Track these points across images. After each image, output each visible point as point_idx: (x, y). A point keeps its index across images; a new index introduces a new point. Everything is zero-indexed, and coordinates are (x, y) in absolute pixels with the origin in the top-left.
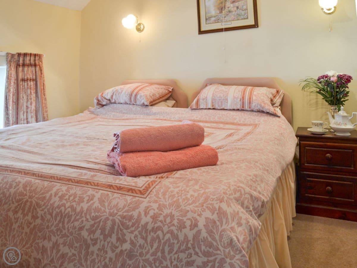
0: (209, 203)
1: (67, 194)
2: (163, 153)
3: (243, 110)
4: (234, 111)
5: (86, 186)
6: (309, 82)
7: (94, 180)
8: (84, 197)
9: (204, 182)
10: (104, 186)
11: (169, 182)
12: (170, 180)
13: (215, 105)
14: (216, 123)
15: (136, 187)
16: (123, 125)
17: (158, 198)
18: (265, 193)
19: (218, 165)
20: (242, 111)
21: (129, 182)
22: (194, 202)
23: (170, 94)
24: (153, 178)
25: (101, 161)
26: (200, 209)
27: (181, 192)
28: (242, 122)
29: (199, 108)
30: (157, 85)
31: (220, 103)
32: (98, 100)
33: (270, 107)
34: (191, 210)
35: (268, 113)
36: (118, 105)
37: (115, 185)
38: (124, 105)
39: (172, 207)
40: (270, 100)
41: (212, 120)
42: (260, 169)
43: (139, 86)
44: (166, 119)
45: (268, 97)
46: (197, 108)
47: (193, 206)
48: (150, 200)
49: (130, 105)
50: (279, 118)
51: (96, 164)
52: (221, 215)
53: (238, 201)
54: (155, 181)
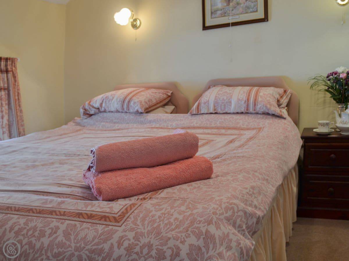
0: (195, 226)
1: (26, 228)
2: (148, 169)
3: (248, 113)
4: (237, 114)
5: (50, 216)
6: (318, 80)
7: (61, 209)
8: (46, 230)
9: (192, 201)
10: (72, 214)
11: (151, 204)
12: (154, 201)
13: (217, 109)
14: (218, 128)
15: (111, 213)
16: (112, 137)
17: (135, 225)
18: (262, 206)
19: (212, 178)
20: (246, 115)
21: (103, 208)
22: (177, 227)
23: (169, 99)
24: (133, 200)
25: (77, 182)
26: (183, 235)
27: (163, 216)
28: (245, 126)
29: (199, 113)
30: (154, 89)
31: (223, 107)
32: (85, 110)
33: (276, 109)
34: (173, 237)
35: (273, 115)
36: (109, 114)
37: (85, 213)
38: (116, 113)
39: (151, 235)
40: (276, 101)
41: (213, 125)
42: (259, 179)
43: (134, 91)
44: (163, 127)
45: (275, 98)
46: (197, 113)
47: (176, 232)
48: (126, 229)
49: (121, 113)
50: (285, 120)
51: (68, 187)
52: (208, 239)
53: (229, 221)
54: (134, 205)
